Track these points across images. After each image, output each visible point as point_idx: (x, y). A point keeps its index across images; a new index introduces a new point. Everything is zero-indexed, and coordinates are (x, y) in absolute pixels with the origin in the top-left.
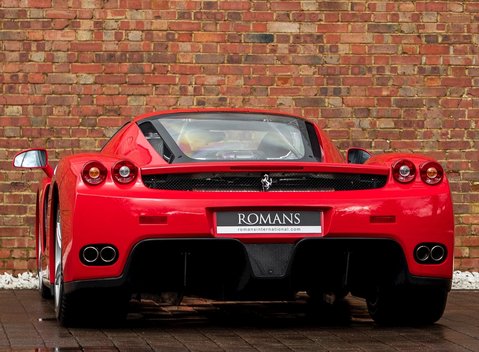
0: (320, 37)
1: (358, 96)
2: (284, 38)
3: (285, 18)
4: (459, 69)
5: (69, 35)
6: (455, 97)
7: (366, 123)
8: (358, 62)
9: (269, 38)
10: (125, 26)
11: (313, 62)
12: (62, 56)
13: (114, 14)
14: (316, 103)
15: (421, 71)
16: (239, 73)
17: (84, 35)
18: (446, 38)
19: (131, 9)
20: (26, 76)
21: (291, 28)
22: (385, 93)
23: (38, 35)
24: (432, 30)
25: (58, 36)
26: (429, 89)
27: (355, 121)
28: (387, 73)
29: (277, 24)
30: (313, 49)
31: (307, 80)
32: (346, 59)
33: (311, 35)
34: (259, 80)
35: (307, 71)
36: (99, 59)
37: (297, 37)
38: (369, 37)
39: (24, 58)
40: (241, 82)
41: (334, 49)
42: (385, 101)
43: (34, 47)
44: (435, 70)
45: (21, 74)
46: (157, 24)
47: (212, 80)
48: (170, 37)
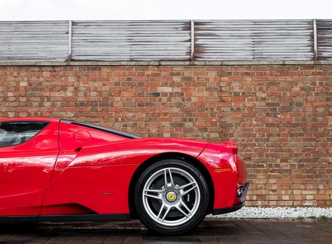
0: (182, 94)
1: (201, 122)
2: (165, 94)
3: (166, 85)
4: (250, 109)
5: (63, 94)
6: (249, 122)
7: (205, 135)
8: (201, 106)
9: (157, 95)
10: (89, 89)
11: (179, 105)
12: (59, 104)
13: (84, 84)
14: (181, 125)
15: (232, 109)
16: (143, 111)
17: (69, 94)
18: (243, 93)
19: (92, 81)
20: (41, 113)
21: (168, 90)
22: (214, 120)
23: (47, 94)
24: (237, 90)
25: (57, 94)
26: (236, 119)
27: (200, 134)
28: (215, 111)
29: (162, 88)
30: (179, 99)
31: (176, 114)
32: (195, 104)
33: (178, 93)
34: (153, 115)
35: (176, 110)
36: (76, 105)
37: (171, 94)
38: (206, 94)
39: (41, 105)
40: (144, 115)
41: (189, 99)
42: (214, 124)
43: (45, 100)
44: (239, 109)
45: (39, 113)
46: (104, 88)
47: (130, 115)
48: (110, 95)
